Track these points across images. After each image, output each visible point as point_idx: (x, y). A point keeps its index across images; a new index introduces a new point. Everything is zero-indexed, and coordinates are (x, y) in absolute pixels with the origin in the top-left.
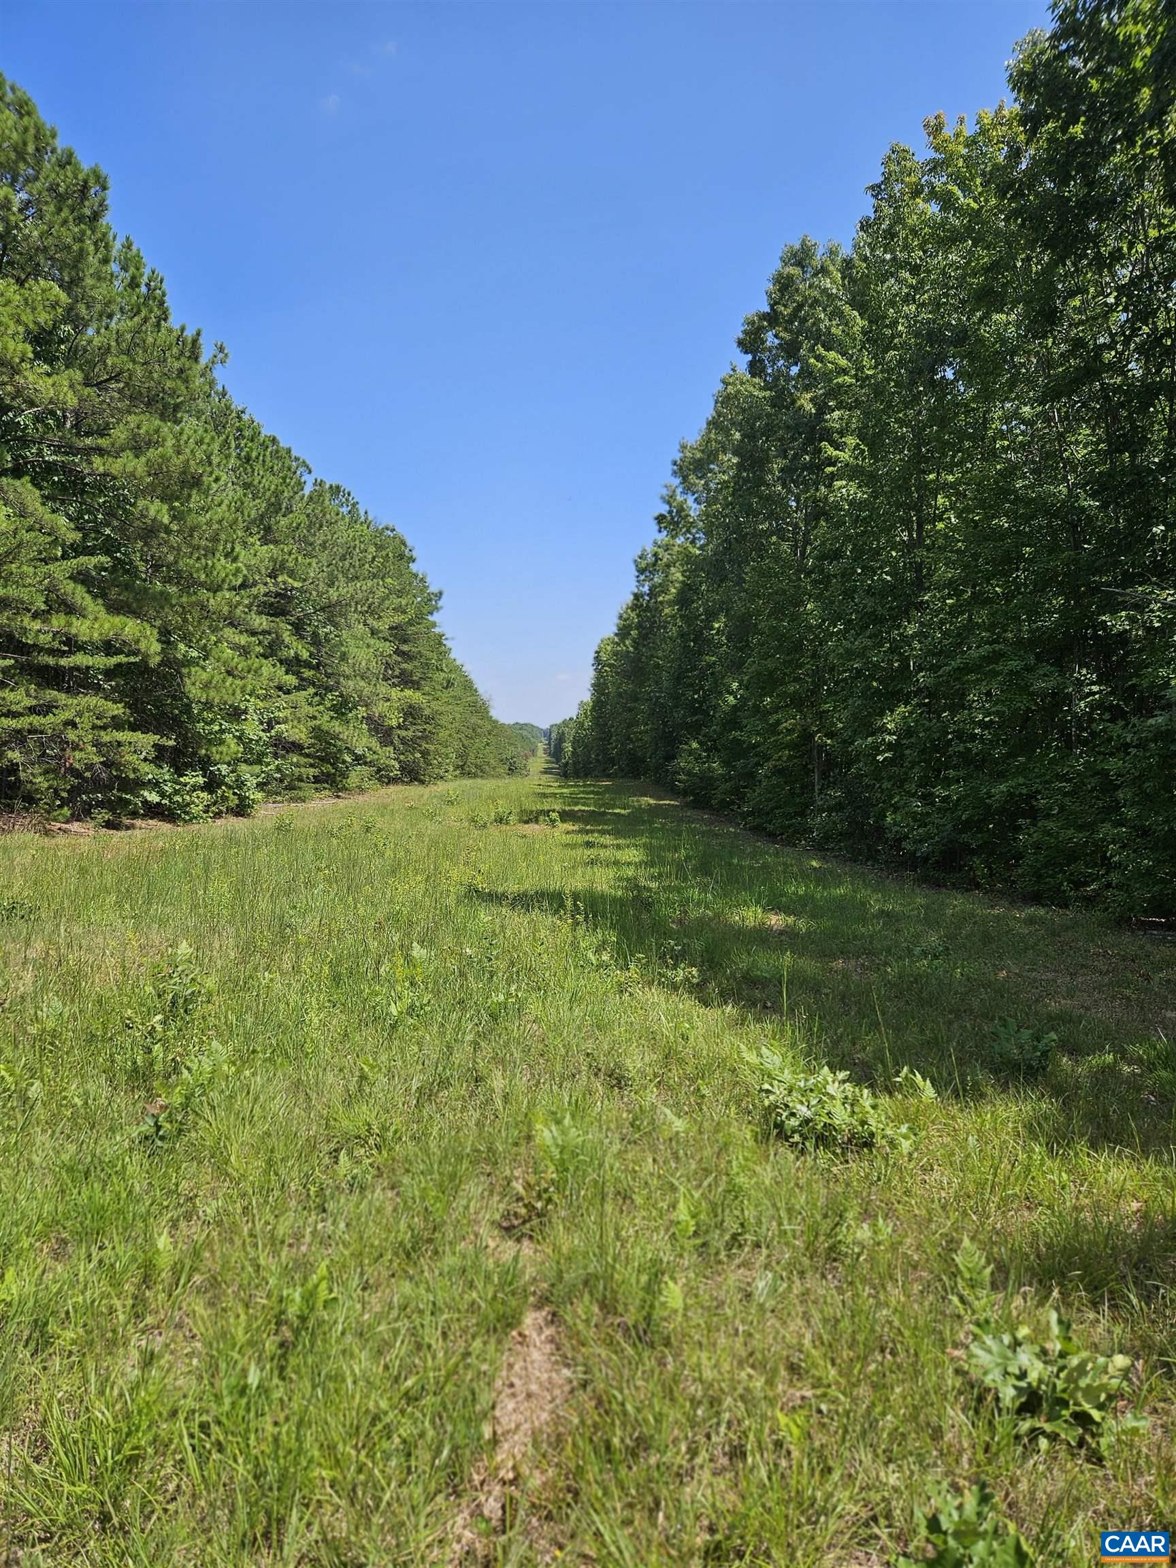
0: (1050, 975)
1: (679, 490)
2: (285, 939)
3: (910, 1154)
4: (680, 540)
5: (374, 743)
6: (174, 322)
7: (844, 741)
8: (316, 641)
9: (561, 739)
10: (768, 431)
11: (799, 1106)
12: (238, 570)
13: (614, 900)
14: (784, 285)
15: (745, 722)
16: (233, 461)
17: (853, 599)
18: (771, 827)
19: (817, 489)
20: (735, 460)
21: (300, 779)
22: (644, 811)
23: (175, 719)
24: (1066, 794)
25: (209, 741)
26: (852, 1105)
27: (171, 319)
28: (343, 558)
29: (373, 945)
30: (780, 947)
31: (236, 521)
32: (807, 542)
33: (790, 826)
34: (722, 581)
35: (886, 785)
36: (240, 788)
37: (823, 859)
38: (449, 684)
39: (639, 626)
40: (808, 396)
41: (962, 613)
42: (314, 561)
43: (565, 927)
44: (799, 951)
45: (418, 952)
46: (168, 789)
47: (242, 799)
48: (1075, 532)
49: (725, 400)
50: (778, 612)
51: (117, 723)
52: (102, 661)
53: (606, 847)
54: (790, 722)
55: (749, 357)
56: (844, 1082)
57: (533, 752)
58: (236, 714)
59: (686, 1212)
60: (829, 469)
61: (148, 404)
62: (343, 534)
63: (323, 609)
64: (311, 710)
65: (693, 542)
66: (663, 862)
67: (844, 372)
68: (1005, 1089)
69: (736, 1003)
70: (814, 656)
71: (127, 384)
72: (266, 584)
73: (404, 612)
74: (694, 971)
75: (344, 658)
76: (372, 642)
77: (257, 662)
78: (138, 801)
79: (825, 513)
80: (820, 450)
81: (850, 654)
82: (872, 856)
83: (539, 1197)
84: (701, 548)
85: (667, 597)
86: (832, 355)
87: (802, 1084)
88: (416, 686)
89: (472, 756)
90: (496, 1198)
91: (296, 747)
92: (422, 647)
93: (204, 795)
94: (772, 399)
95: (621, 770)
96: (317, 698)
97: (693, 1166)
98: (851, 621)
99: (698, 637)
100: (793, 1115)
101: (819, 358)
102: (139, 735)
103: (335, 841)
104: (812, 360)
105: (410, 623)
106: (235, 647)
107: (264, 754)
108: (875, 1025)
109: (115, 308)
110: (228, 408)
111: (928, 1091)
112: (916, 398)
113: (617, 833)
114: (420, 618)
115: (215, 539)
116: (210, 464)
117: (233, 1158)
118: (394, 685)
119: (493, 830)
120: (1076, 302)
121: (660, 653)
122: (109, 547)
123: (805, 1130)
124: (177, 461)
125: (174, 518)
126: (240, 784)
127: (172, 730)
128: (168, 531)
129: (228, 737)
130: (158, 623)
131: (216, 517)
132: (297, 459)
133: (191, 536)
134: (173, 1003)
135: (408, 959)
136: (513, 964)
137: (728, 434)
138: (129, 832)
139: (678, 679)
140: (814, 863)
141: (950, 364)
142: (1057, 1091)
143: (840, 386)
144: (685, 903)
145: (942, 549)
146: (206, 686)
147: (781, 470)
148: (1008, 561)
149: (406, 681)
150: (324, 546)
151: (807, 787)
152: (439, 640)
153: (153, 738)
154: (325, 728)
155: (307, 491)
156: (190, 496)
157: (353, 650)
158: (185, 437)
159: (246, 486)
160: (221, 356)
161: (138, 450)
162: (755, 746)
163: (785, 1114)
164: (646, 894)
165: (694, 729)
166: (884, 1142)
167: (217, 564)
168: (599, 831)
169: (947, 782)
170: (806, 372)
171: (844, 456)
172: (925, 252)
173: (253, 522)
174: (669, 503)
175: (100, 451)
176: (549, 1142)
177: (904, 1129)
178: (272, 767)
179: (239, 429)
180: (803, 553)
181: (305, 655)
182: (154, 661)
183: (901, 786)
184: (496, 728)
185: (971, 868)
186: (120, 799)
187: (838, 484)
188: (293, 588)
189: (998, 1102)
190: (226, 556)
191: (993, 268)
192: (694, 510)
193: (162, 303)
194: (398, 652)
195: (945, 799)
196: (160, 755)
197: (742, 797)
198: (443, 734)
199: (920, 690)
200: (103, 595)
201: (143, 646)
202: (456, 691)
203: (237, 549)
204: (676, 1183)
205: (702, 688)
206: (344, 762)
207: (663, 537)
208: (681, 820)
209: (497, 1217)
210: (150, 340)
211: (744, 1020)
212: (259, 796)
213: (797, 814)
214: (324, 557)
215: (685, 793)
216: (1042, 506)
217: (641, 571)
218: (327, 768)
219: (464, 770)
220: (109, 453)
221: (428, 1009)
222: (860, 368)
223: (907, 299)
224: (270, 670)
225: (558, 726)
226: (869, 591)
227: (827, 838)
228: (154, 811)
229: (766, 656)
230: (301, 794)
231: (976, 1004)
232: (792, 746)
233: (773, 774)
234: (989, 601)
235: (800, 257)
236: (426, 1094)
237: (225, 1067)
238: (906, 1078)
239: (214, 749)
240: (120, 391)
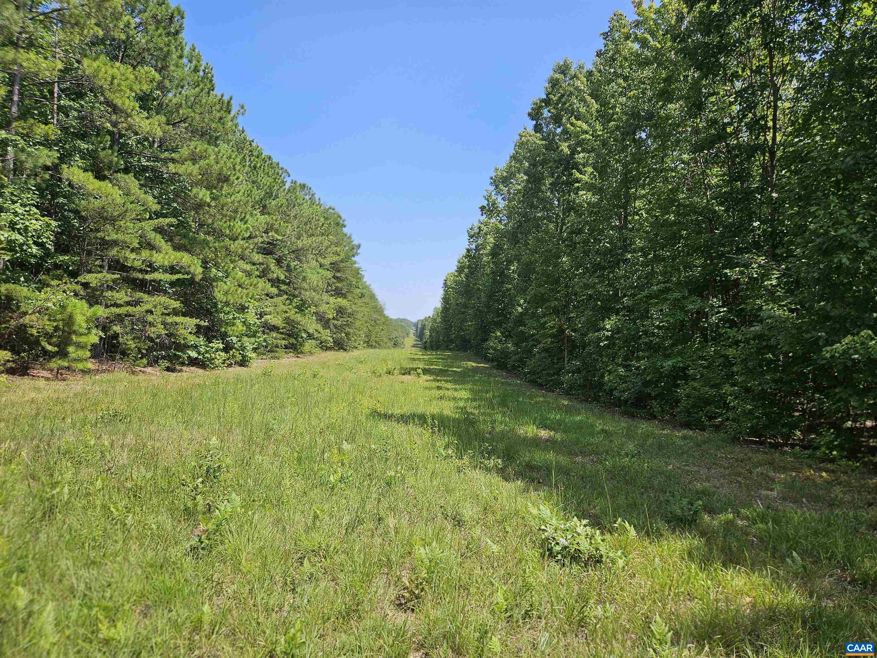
0: (696, 469)
1: (493, 193)
2: (270, 437)
3: (624, 567)
4: (493, 220)
5: (319, 327)
6: (217, 92)
7: (582, 334)
8: (289, 269)
9: (423, 328)
10: (544, 163)
11: (561, 539)
12: (248, 228)
13: (454, 419)
14: (554, 83)
15: (527, 322)
16: (247, 168)
17: (588, 256)
18: (540, 381)
19: (569, 195)
20: (525, 178)
21: (277, 347)
22: (470, 370)
23: (208, 310)
24: (704, 368)
25: (227, 323)
26: (591, 539)
27: (216, 89)
28: (306, 224)
29: (319, 441)
30: (546, 449)
31: (247, 202)
32: (563, 224)
33: (551, 380)
34: (516, 244)
35: (605, 359)
36: (243, 351)
37: (570, 399)
38: (362, 296)
39: (469, 267)
40: (566, 144)
41: (648, 266)
42: (290, 225)
43: (427, 434)
44: (558, 452)
45: (346, 446)
46: (202, 350)
47: (244, 356)
48: (711, 223)
49: (521, 145)
50: (546, 262)
51: (175, 312)
52: (168, 277)
53: (448, 389)
54: (552, 322)
55: (534, 122)
56: (585, 526)
57: (408, 334)
58: (242, 309)
59: (502, 597)
60: (577, 185)
61: (202, 136)
62: (307, 211)
63: (293, 252)
64: (285, 308)
65: (500, 222)
66: (481, 399)
67: (586, 132)
68: (674, 531)
69: (523, 479)
70: (567, 286)
71: (190, 124)
72: (262, 237)
73: (339, 255)
74: (500, 461)
75: (304, 279)
76: (320, 271)
77: (255, 281)
78: (185, 356)
79: (573, 209)
80: (572, 174)
81: (587, 286)
82: (596, 399)
83: (417, 587)
84: (505, 225)
85: (485, 252)
86: (579, 123)
87: (562, 526)
88: (344, 296)
89: (374, 336)
90: (392, 587)
91: (274, 328)
92: (347, 274)
93: (223, 354)
94: (546, 145)
95: (457, 346)
96: (288, 301)
97: (503, 572)
98: (587, 268)
99: (502, 274)
100: (557, 544)
101: (572, 124)
102: (188, 319)
103: (296, 382)
104: (569, 125)
105: (342, 261)
106: (244, 271)
107: (257, 331)
108: (601, 494)
109: (186, 83)
110: (245, 139)
111: (632, 532)
112: (625, 148)
113: (455, 382)
114: (347, 258)
115: (236, 211)
116: (235, 170)
117: (243, 561)
118: (332, 295)
119: (386, 379)
120: (713, 99)
121: (480, 282)
122: (175, 214)
123: (564, 553)
124: (216, 167)
125: (213, 199)
126: (243, 348)
127: (205, 316)
128: (209, 206)
129: (238, 322)
130: (201, 257)
131: (237, 199)
132: (282, 169)
133: (222, 209)
134: (208, 471)
135: (340, 450)
136: (398, 454)
137: (521, 163)
138: (180, 374)
139: (490, 296)
140: (566, 403)
141: (644, 131)
142: (703, 534)
143: (584, 140)
144: (494, 422)
145: (638, 230)
146: (226, 293)
147: (550, 184)
148: (675, 238)
149: (338, 293)
150: (295, 217)
151: (561, 359)
152: (357, 273)
153: (195, 321)
154: (292, 318)
155: (287, 186)
156: (222, 187)
157: (309, 275)
158: (221, 155)
159: (254, 182)
160: (242, 111)
161: (194, 161)
162: (532, 335)
163: (553, 543)
164: (472, 417)
165: (498, 325)
166: (608, 560)
167: (236, 225)
168: (444, 381)
169: (639, 359)
170: (565, 132)
171: (585, 178)
172: (631, 69)
173: (257, 202)
174: (488, 201)
175: (173, 160)
176: (424, 556)
177: (619, 553)
178: (262, 339)
179: (251, 151)
180: (561, 229)
181: (282, 277)
182: (198, 278)
183: (613, 361)
184: (387, 321)
185: (651, 407)
186: (175, 355)
187: (581, 193)
188: (277, 240)
189: (671, 539)
190: (241, 220)
191: (668, 80)
192: (501, 204)
193: (211, 81)
194: (334, 277)
195: (638, 368)
196: (199, 330)
197: (524, 364)
198: (358, 324)
199: (624, 307)
200: (171, 240)
201: (192, 269)
202: (366, 300)
203: (248, 217)
204: (494, 581)
205: (503, 302)
206: (302, 337)
207: (484, 218)
208: (490, 375)
209: (393, 598)
210: (204, 101)
211: (528, 490)
212: (254, 355)
213: (554, 374)
214: (296, 223)
215: (492, 360)
216: (693, 209)
217: (471, 237)
218: (292, 341)
219: (369, 345)
220: (178, 162)
221: (351, 479)
222: (595, 131)
223: (621, 94)
224: (264, 286)
225: (422, 321)
226: (597, 252)
227: (571, 388)
228: (194, 362)
229: (540, 286)
230: (277, 355)
231: (656, 483)
232: (553, 336)
233: (542, 351)
234: (664, 259)
235: (563, 69)
236: (351, 528)
237: (239, 509)
238: (620, 525)
239: (229, 328)
240: (186, 128)
